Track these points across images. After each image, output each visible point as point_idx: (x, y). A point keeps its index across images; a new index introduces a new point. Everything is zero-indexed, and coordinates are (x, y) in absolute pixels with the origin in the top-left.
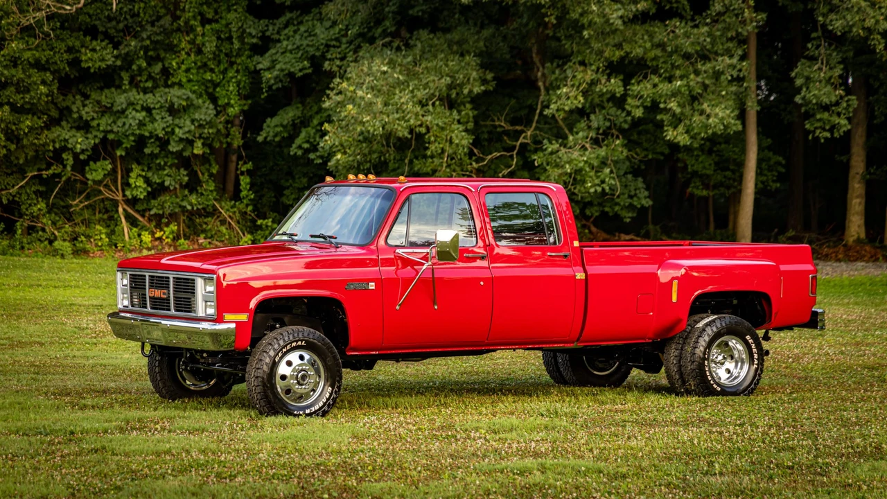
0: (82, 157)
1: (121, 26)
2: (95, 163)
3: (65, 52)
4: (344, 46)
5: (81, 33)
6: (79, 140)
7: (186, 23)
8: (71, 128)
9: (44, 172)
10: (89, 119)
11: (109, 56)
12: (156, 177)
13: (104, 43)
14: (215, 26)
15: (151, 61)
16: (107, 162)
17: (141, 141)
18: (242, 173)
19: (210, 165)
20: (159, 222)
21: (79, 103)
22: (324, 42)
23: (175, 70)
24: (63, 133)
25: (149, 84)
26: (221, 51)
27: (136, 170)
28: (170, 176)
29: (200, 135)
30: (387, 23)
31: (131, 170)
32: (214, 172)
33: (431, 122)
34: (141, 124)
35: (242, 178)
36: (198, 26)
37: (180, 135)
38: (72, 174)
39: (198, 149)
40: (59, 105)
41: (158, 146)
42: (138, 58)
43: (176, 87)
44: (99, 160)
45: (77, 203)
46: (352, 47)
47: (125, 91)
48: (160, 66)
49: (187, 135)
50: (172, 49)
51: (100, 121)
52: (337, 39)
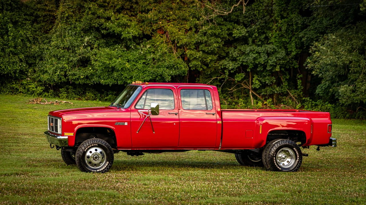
0: (232, 72)
1: (250, 20)
2: (238, 74)
3: (227, 30)
4: (333, 28)
5: (233, 23)
6: (231, 65)
7: (275, 19)
8: (230, 60)
9: (218, 77)
10: (236, 57)
11: (244, 32)
12: (263, 80)
13: (242, 27)
14: (286, 20)
15: (260, 34)
16: (243, 74)
17: (256, 66)
18: (299, 79)
19: (286, 75)
20: (265, 97)
21: (232, 50)
22: (325, 26)
23: (270, 37)
24: (224, 62)
25: (260, 43)
26: (289, 30)
27: (256, 77)
28: (268, 79)
29: (280, 63)
30: (350, 19)
31: (254, 77)
32: (288, 78)
33: (352, 59)
34: (255, 59)
35: (298, 80)
36: (279, 20)
37: (270, 63)
38: (229, 78)
39: (278, 69)
40: (226, 51)
41: (263, 67)
42: (255, 33)
43: (271, 44)
44: (240, 73)
45: (234, 90)
46: (336, 28)
47: (251, 46)
48: (264, 35)
49: (273, 63)
50: (270, 29)
51: (241, 58)
52: (330, 25)
